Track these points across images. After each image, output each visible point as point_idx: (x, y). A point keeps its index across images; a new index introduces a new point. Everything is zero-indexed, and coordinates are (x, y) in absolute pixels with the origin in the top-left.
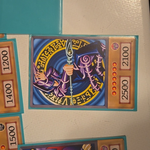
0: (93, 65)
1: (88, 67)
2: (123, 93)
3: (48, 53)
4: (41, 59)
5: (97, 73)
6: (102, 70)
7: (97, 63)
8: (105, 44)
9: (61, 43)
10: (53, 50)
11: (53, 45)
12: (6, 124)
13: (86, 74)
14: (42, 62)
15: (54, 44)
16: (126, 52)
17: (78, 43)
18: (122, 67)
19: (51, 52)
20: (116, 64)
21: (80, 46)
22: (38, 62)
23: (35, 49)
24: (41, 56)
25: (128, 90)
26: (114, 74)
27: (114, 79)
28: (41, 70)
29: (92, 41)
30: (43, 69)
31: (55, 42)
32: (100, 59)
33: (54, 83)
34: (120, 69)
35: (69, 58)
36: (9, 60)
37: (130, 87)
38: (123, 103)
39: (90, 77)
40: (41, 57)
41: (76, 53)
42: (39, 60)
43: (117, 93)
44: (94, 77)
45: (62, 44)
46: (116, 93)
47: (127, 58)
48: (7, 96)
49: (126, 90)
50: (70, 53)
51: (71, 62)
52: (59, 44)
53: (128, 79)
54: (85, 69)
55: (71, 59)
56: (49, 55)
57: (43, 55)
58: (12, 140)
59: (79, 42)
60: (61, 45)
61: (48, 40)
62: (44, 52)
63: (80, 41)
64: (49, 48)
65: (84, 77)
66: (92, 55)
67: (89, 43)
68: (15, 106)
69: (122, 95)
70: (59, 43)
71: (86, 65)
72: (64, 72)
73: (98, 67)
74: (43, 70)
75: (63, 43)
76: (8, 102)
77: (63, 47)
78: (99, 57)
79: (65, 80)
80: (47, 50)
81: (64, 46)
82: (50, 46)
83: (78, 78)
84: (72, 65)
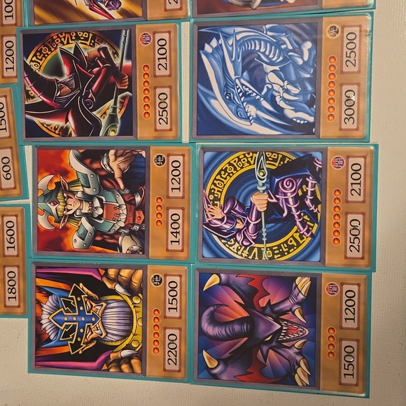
0: (300, 193)
1: (292, 198)
2: (352, 241)
3: (227, 174)
4: (215, 185)
5: (308, 208)
6: (315, 202)
7: (307, 190)
8: (320, 158)
9: (247, 158)
10: (235, 169)
11: (235, 162)
12: (166, 276)
13: (289, 209)
14: (217, 189)
15: (237, 159)
16: (356, 172)
17: (276, 157)
18: (350, 198)
19: (232, 173)
20: (340, 193)
21: (280, 163)
22: (211, 190)
23: (205, 169)
24: (215, 179)
25: (360, 236)
26: (337, 209)
27: (337, 217)
28: (215, 202)
29: (298, 153)
30: (219, 200)
31: (238, 157)
32: (312, 183)
33: (237, 222)
34: (347, 201)
35: (261, 182)
36: (181, 176)
37: (364, 231)
38: (351, 258)
39: (296, 214)
40: (215, 182)
41: (272, 174)
42: (213, 186)
43: (342, 240)
44: (302, 214)
45: (250, 159)
46: (339, 242)
47: (358, 182)
48: (172, 233)
49: (356, 237)
50: (262, 174)
51: (264, 188)
52: (244, 161)
53: (360, 217)
54: (287, 200)
55: (264, 185)
56: (228, 177)
57: (218, 177)
58: (172, 304)
59: (278, 157)
60: (248, 162)
61: (226, 153)
62: (219, 173)
63: (278, 154)
64: (229, 167)
65: (285, 215)
66: (299, 177)
67: (294, 158)
68: (182, 251)
69: (349, 244)
70: (245, 159)
71: (289, 194)
72: (252, 205)
73: (309, 197)
74: (218, 203)
75: (252, 157)
76: (172, 242)
77: (250, 165)
78: (311, 181)
79: (253, 219)
80: (225, 170)
81: (252, 162)
82: (230, 164)
83: (276, 215)
84: (266, 193)
